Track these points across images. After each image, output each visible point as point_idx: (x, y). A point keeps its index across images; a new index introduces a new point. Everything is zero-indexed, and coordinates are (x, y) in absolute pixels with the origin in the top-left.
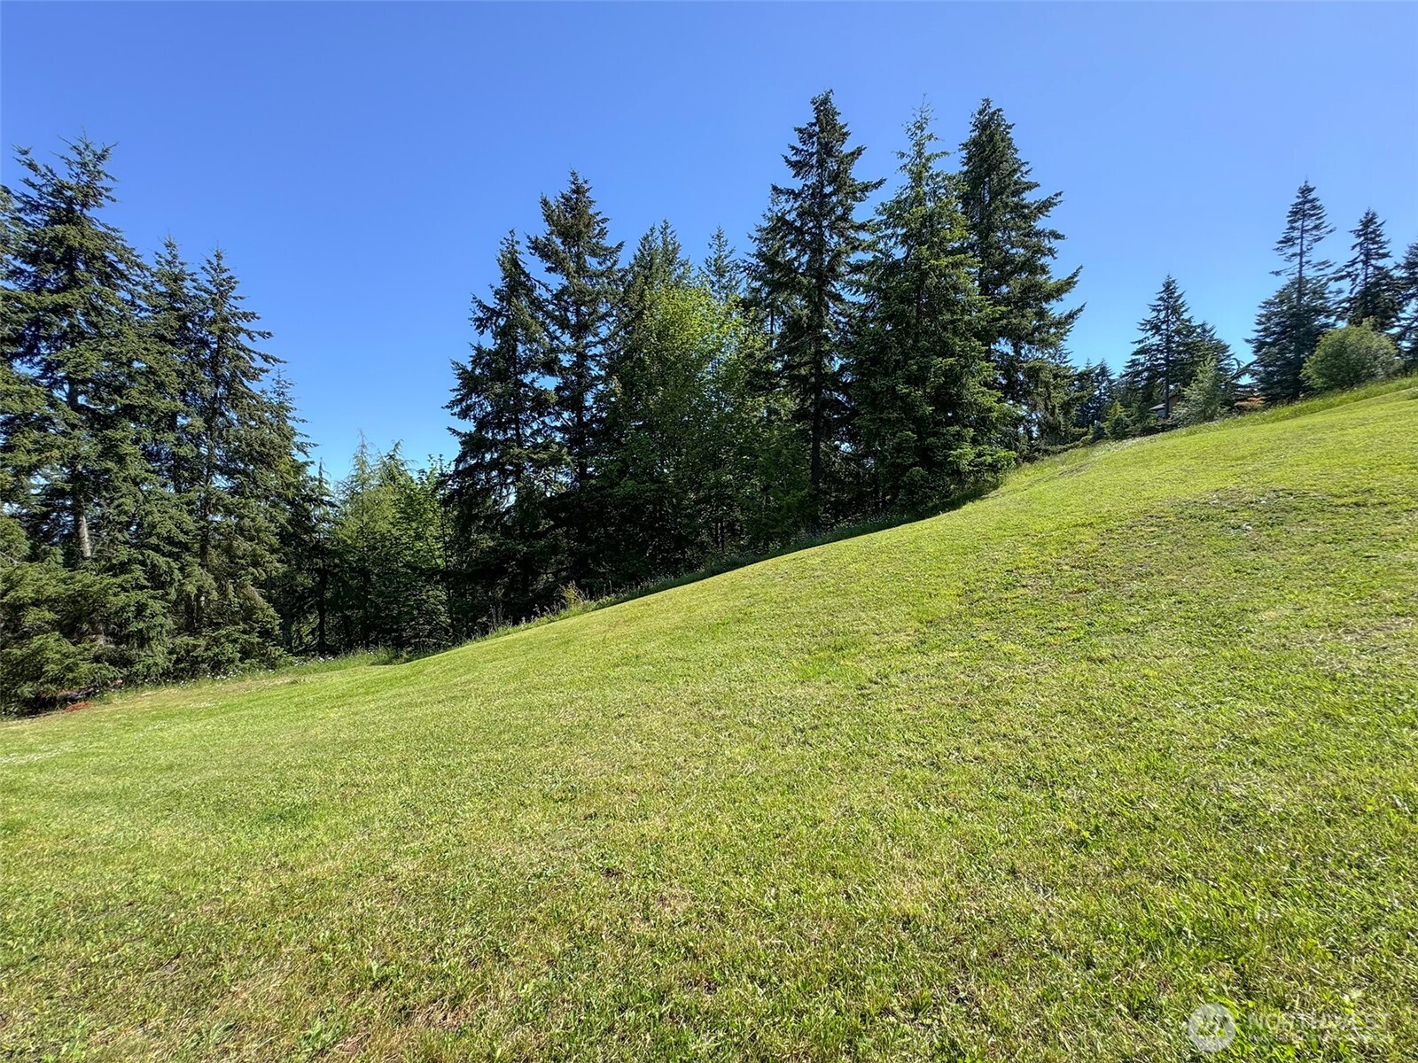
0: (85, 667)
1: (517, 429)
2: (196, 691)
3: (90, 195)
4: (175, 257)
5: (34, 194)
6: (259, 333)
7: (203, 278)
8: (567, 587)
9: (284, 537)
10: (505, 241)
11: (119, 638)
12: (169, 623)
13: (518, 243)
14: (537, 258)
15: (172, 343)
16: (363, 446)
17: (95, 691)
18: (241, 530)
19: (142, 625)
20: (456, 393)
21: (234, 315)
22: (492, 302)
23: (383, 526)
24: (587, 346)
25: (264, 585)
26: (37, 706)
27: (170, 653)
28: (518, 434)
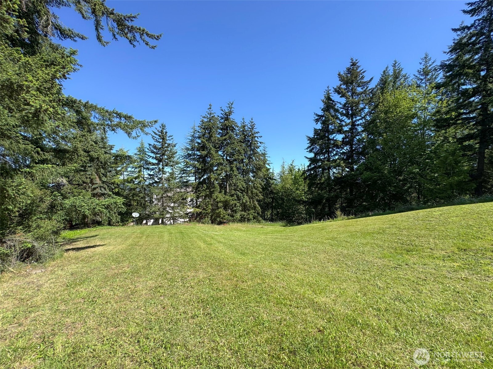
0: (226, 216)
1: (328, 154)
2: (244, 225)
3: (230, 113)
4: (244, 122)
5: (222, 116)
6: (259, 137)
7: (249, 125)
8: (337, 211)
9: (263, 189)
10: (326, 91)
11: (232, 211)
12: (240, 209)
13: (330, 90)
14: (336, 94)
15: (243, 142)
16: (284, 162)
17: (228, 221)
18: (254, 187)
19: (235, 208)
20: (309, 144)
21: (255, 133)
22: (321, 113)
23: (288, 186)
24: (356, 121)
25: (259, 201)
26: (220, 223)
27: (240, 216)
28: (329, 156)
